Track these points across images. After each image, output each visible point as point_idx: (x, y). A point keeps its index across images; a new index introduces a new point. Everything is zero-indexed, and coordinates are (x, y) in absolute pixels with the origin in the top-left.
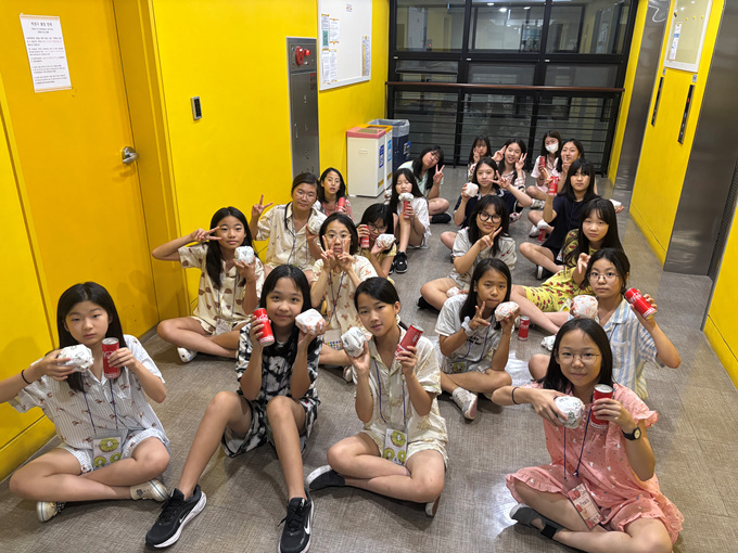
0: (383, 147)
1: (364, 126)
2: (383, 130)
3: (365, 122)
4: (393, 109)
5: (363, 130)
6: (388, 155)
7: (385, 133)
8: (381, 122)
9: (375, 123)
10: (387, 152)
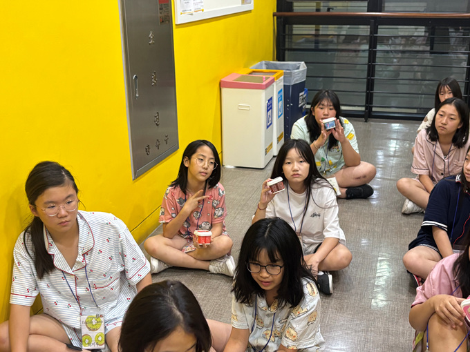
0: (271, 99)
1: (244, 72)
2: (271, 77)
3: (246, 66)
4: (283, 48)
5: (243, 77)
6: (278, 110)
7: (273, 81)
8: (268, 66)
9: (260, 66)
10: (277, 106)
